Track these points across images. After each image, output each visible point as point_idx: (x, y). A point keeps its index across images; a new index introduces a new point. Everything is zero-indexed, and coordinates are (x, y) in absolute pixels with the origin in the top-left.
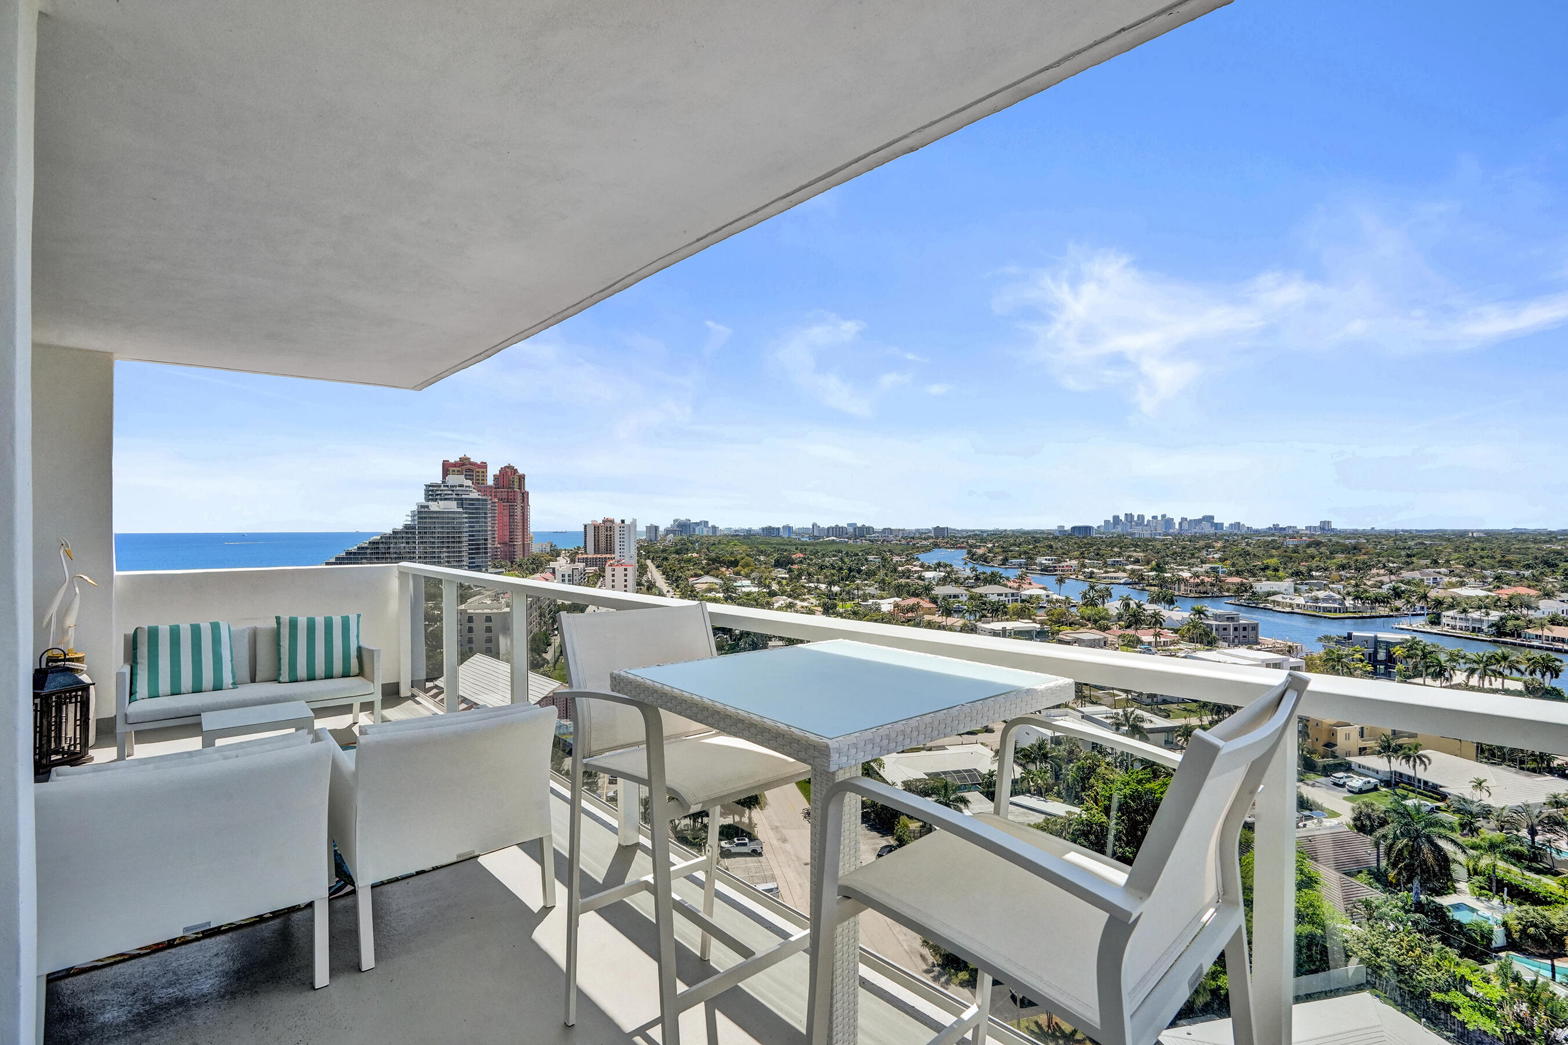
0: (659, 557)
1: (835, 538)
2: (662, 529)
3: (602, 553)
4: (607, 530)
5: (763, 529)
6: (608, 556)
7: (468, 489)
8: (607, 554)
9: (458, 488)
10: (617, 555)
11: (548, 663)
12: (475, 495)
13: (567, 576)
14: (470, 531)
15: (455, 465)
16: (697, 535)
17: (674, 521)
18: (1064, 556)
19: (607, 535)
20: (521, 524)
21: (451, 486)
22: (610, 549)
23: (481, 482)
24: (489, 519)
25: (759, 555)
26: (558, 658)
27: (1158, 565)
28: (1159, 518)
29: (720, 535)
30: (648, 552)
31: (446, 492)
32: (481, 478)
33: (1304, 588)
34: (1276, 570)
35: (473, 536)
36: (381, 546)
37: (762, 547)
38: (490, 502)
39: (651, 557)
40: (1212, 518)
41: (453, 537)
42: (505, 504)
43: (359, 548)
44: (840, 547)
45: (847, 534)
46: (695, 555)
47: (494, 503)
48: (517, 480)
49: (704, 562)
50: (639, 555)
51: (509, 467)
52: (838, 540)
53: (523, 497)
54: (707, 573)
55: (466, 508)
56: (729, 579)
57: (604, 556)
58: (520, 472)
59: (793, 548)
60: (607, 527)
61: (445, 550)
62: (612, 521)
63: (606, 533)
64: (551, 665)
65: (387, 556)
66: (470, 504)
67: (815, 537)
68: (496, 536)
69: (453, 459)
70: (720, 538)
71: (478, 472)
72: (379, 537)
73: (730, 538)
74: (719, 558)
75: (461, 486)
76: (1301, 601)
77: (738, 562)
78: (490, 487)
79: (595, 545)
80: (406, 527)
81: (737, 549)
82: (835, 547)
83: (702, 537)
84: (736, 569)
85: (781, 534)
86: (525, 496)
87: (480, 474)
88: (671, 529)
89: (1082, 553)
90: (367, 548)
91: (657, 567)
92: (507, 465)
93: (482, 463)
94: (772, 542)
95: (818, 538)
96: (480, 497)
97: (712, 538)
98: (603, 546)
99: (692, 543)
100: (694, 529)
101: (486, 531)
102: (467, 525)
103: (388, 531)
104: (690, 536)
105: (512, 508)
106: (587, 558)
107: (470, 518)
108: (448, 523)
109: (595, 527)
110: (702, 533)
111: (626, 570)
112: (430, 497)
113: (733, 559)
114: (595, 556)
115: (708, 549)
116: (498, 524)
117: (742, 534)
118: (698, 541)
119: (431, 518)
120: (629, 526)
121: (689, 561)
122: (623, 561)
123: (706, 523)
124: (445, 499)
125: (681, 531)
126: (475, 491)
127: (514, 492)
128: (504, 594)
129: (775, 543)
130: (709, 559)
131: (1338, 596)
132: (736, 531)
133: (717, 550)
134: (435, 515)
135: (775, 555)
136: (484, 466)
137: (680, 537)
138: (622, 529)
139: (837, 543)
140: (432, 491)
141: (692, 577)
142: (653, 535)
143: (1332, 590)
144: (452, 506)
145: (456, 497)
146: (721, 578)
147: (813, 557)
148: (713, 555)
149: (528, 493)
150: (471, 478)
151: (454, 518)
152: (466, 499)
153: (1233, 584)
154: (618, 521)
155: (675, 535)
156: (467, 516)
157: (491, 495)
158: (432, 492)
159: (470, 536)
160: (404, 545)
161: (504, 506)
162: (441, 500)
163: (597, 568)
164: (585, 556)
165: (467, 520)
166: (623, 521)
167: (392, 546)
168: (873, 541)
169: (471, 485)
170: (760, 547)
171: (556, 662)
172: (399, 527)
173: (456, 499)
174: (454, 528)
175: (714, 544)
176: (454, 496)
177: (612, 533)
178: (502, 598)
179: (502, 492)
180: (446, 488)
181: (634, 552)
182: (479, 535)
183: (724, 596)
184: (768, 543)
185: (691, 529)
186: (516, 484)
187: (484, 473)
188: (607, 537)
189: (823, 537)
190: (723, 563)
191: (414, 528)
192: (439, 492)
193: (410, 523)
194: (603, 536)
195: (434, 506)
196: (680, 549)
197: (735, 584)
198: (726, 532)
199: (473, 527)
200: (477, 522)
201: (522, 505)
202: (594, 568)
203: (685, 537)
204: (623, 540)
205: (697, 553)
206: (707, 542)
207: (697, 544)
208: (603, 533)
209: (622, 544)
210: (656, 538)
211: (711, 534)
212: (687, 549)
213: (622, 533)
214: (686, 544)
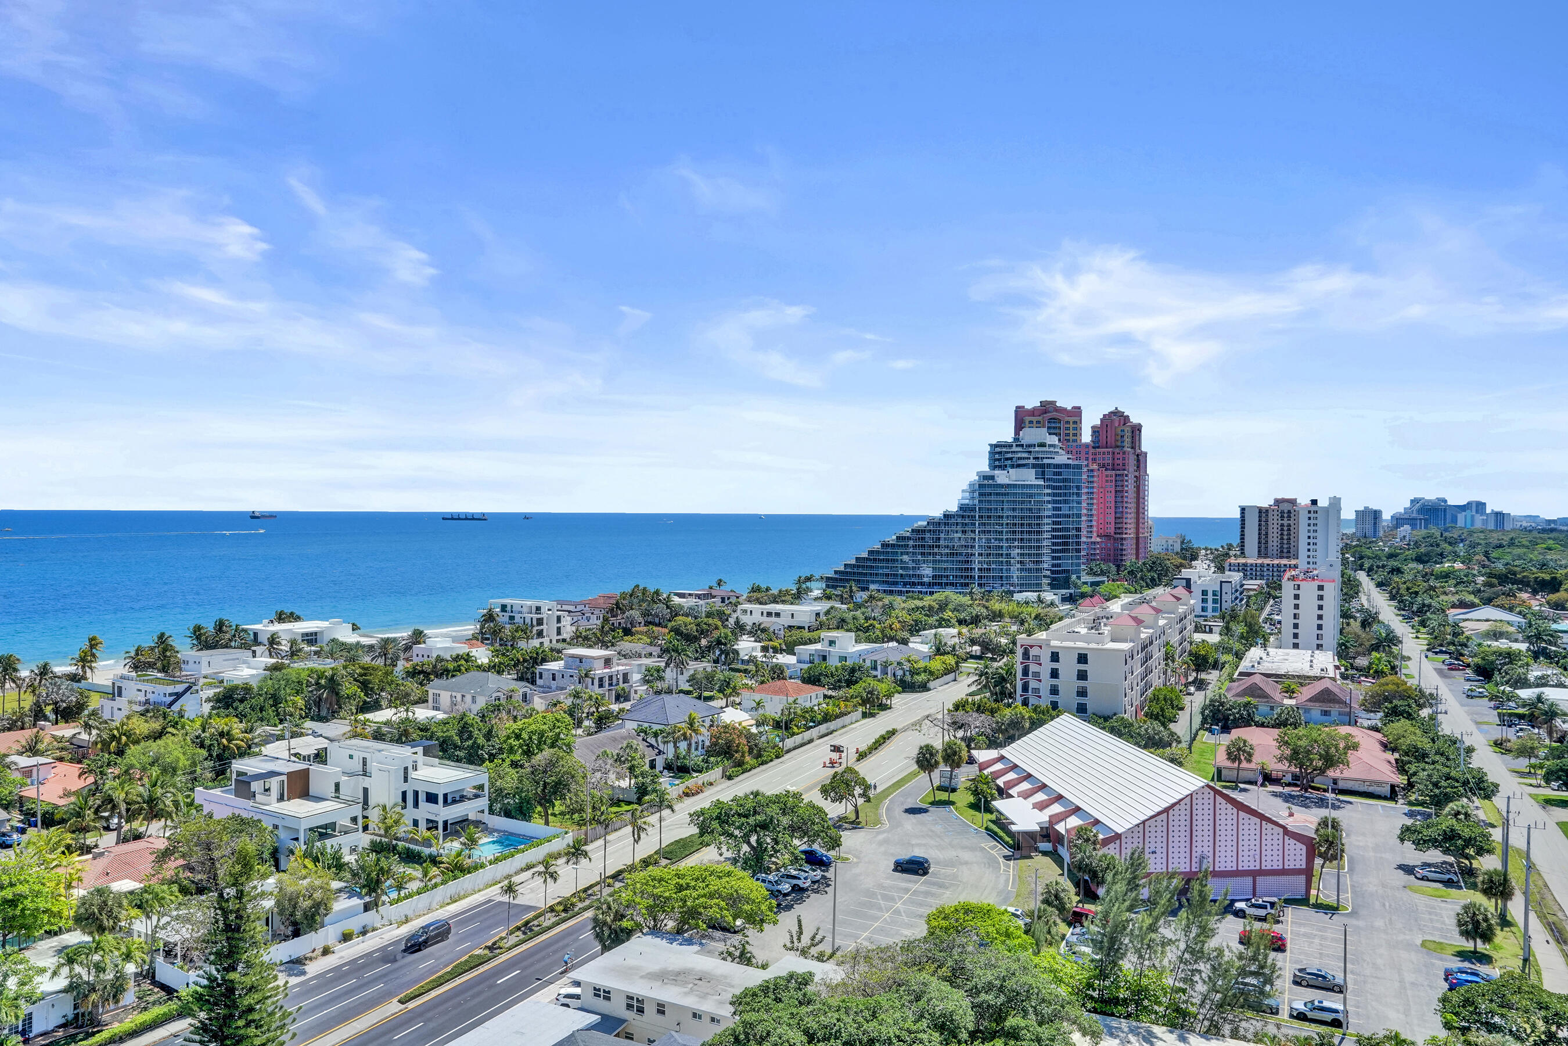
0: (1383, 566)
2: (1386, 516)
3: (1272, 557)
4: (1282, 517)
6: (1284, 561)
7: (1052, 449)
8: (1282, 557)
9: (1037, 449)
10: (1302, 562)
11: (1180, 742)
12: (1062, 458)
13: (1210, 593)
14: (1054, 516)
15: (1033, 412)
16: (1461, 528)
17: (1412, 501)
19: (1282, 525)
20: (1134, 505)
21: (1030, 446)
22: (1287, 550)
23: (1071, 438)
24: (1084, 497)
26: (1196, 734)
29: (1513, 530)
30: (1361, 558)
31: (1019, 455)
32: (1071, 432)
35: (1059, 523)
36: (928, 535)
38: (1085, 470)
39: (1366, 566)
41: (1030, 525)
42: (1109, 472)
43: (898, 538)
46: (1458, 565)
47: (1092, 471)
48: (1128, 434)
49: (1481, 579)
50: (1345, 562)
51: (1116, 413)
53: (1138, 461)
54: (1488, 601)
55: (1049, 480)
56: (1540, 616)
57: (1276, 562)
58: (1134, 420)
60: (1282, 512)
61: (1016, 544)
62: (1293, 502)
63: (1280, 522)
64: (1184, 745)
65: (936, 550)
66: (1055, 474)
68: (1094, 523)
69: (1031, 403)
70: (1513, 535)
71: (1068, 422)
72: (925, 523)
73: (1535, 534)
74: (1515, 574)
75: (1042, 445)
77: (1560, 584)
78: (1087, 446)
79: (1259, 543)
80: (962, 508)
81: (1554, 557)
83: (1471, 533)
84: (1554, 597)
86: (1140, 459)
87: (1071, 426)
88: (1406, 516)
90: (909, 538)
91: (1379, 585)
92: (1113, 409)
93: (1074, 408)
96: (1070, 462)
97: (1495, 535)
98: (1275, 544)
99: (1450, 544)
100: (1454, 520)
101: (1079, 516)
102: (1050, 506)
103: (937, 513)
104: (1446, 530)
105: (1120, 479)
106: (1245, 565)
107: (1054, 495)
108: (1023, 502)
109: (1260, 512)
110: (1472, 525)
111: (1321, 588)
112: (997, 463)
113: (1547, 577)
114: (1260, 561)
115: (1487, 554)
116: (1098, 504)
118: (1462, 541)
119: (997, 494)
120: (1326, 510)
121: (1446, 576)
122: (1315, 572)
123: (1480, 506)
124: (1019, 466)
125: (1425, 520)
126: (1063, 452)
127: (1124, 453)
128: (1108, 618)
130: (1490, 575)
132: (1549, 522)
133: (1508, 558)
134: (1003, 491)
136: (1077, 412)
137: (1423, 532)
138: (1312, 515)
140: (1000, 453)
141: (1454, 606)
142: (1369, 527)
144: (1029, 476)
145: (1034, 462)
146: (1520, 613)
148: (1500, 566)
149: (1146, 454)
150: (1057, 431)
151: (1031, 496)
152: (1049, 465)
154: (1304, 501)
155: (1414, 527)
156: (1049, 491)
157: (1087, 459)
158: (1000, 456)
159: (1054, 523)
160: (959, 535)
161: (1107, 476)
162: (1012, 467)
163: (1264, 582)
164: (1242, 561)
165: (1049, 498)
166: (1314, 502)
167: (942, 536)
169: (1057, 443)
171: (1193, 739)
172: (954, 508)
173: (1034, 466)
174: (1030, 510)
175: (1500, 546)
176: (1032, 461)
177: (1291, 522)
178: (1105, 625)
179: (1104, 453)
180: (1019, 449)
181: (1334, 556)
182: (1068, 523)
183: (1528, 650)
185: (1448, 516)
186: (1127, 440)
187: (1078, 423)
188: (1282, 530)
190: (1524, 584)
191: (973, 510)
192: (1009, 455)
193: (967, 501)
194: (1275, 526)
195: (1002, 477)
196: (1427, 554)
197: (1554, 626)
198: (1525, 524)
199: (1059, 509)
200: (1066, 502)
201: (1137, 474)
202: (1258, 582)
203: (1437, 531)
204: (1315, 534)
205: (1462, 563)
206: (1482, 542)
207: (1461, 545)
208: (1275, 522)
209: (1311, 541)
210: (1375, 531)
211: (1491, 526)
212: (1441, 554)
213: (1312, 522)
214: (1438, 545)
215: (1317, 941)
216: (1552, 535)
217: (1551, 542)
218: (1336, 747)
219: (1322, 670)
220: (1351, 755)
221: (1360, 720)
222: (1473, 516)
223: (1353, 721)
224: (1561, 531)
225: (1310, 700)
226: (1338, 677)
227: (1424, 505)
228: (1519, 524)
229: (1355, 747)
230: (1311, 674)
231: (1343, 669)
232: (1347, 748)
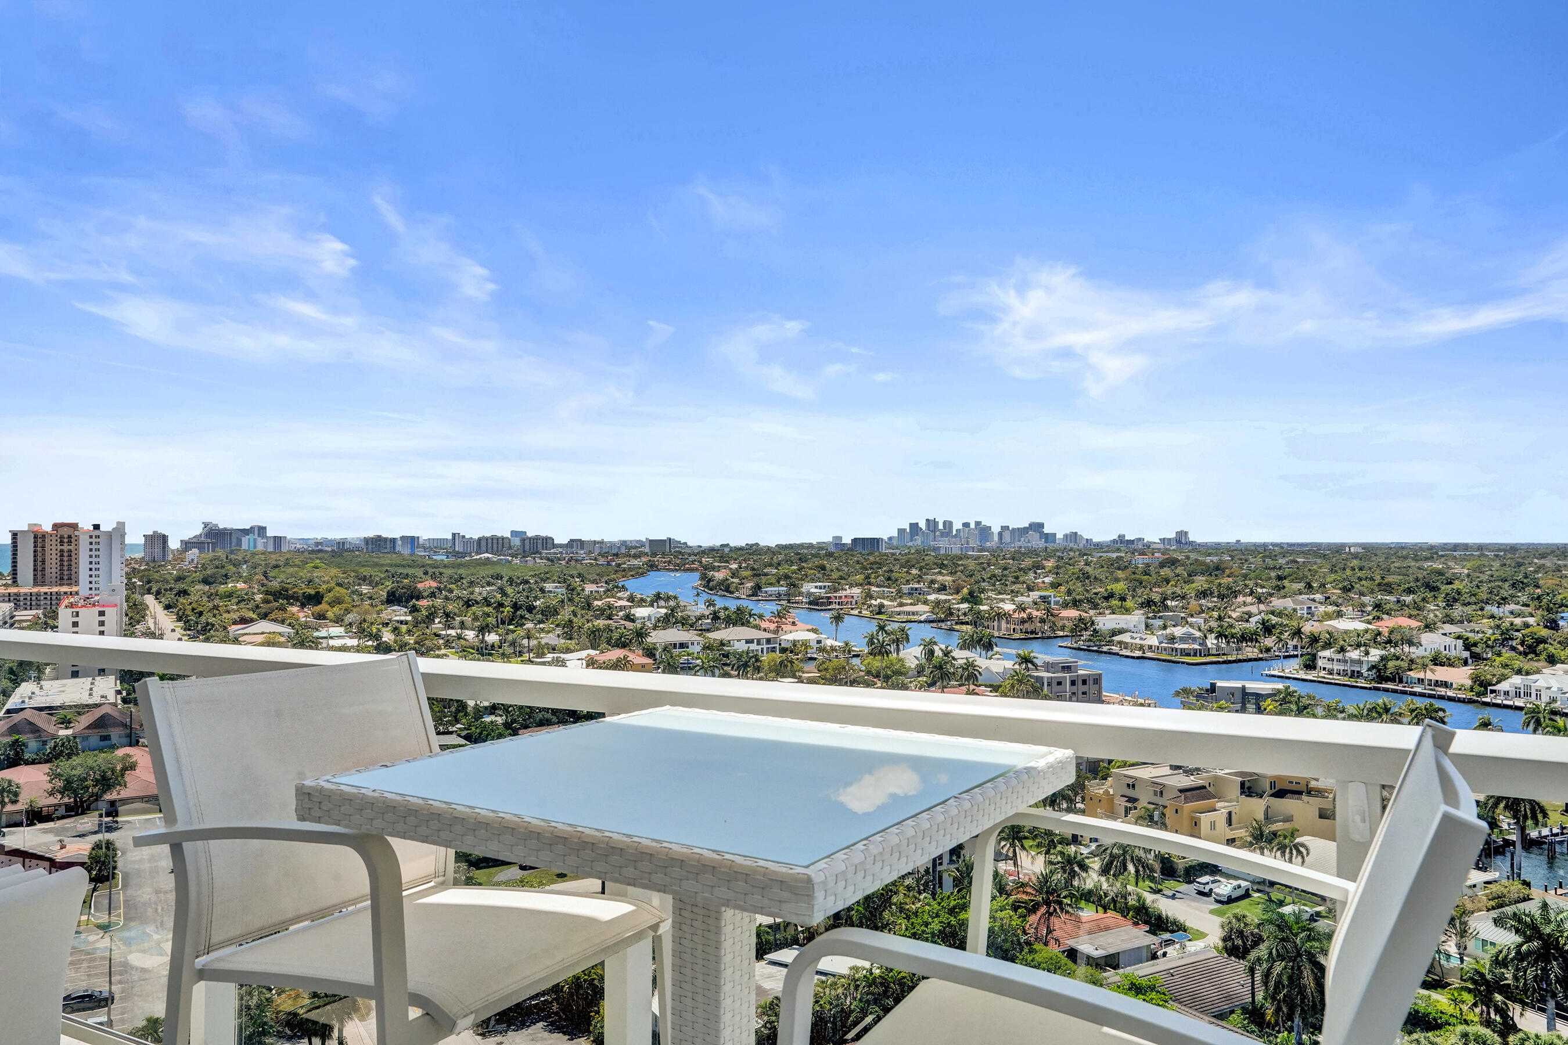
0: (171, 589)
1: (490, 556)
2: (175, 540)
3: (51, 584)
4: (61, 542)
5: (367, 541)
6: (65, 589)
8: (61, 585)
10: (83, 588)
16: (246, 550)
17: (200, 526)
18: (843, 582)
19: (62, 551)
22: (67, 575)
25: (359, 585)
27: (971, 593)
28: (972, 526)
29: (289, 551)
30: (149, 582)
33: (1158, 623)
34: (1123, 599)
37: (365, 571)
39: (154, 590)
40: (1041, 525)
44: (498, 570)
45: (510, 548)
46: (240, 585)
49: (259, 597)
50: (130, 587)
52: (495, 558)
54: (264, 616)
56: (306, 626)
57: (55, 589)
59: (420, 573)
60: (62, 537)
62: (74, 526)
63: (60, 548)
67: (457, 554)
70: (288, 556)
73: (306, 554)
74: (287, 591)
76: (1153, 641)
77: (322, 597)
79: (35, 570)
81: (320, 574)
82: (491, 571)
83: (254, 554)
84: (318, 608)
85: (398, 548)
88: (195, 540)
89: (868, 577)
91: (167, 607)
94: (382, 561)
95: (463, 555)
97: (273, 556)
98: (54, 570)
99: (235, 565)
100: (239, 543)
104: (232, 552)
106: (18, 595)
109: (35, 537)
110: (255, 547)
111: (102, 613)
113: (312, 592)
114: (35, 590)
115: (265, 575)
117: (329, 549)
118: (246, 562)
120: (109, 535)
121: (229, 595)
122: (96, 598)
123: (262, 530)
125: (214, 544)
129: (387, 565)
130: (267, 593)
131: (1198, 634)
132: (317, 544)
133: (282, 577)
135: (387, 583)
137: (211, 555)
138: (94, 540)
139: (494, 563)
141: (235, 623)
142: (158, 551)
143: (1191, 625)
146: (289, 625)
147: (453, 586)
148: (275, 585)
153: (1068, 619)
154: (86, 525)
155: (201, 550)
163: (40, 612)
164: (13, 590)
166: (97, 527)
168: (552, 561)
170: (362, 570)
175: (276, 566)
177: (72, 547)
181: (118, 579)
184: (376, 565)
185: (234, 540)
188: (62, 556)
189: (471, 553)
190: (292, 599)
194: (54, 552)
196: (212, 576)
197: (316, 634)
198: (298, 546)
202: (34, 612)
203: (221, 553)
204: (97, 560)
205: (245, 582)
206: (263, 563)
207: (245, 567)
208: (54, 547)
209: (93, 566)
210: (164, 556)
211: (271, 549)
212: (226, 576)
213: (93, 547)
214: (223, 567)
215: (85, 965)
216: (319, 555)
217: (318, 561)
218: (113, 770)
219: (102, 697)
220: (129, 776)
221: (141, 740)
222: (255, 540)
223: (134, 741)
224: (326, 552)
225: (88, 727)
226: (119, 701)
227: (211, 529)
228: (294, 546)
229: (133, 767)
230: (91, 702)
231: (124, 693)
232: (125, 769)
